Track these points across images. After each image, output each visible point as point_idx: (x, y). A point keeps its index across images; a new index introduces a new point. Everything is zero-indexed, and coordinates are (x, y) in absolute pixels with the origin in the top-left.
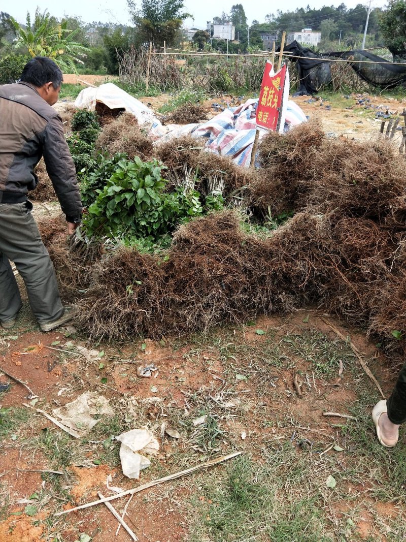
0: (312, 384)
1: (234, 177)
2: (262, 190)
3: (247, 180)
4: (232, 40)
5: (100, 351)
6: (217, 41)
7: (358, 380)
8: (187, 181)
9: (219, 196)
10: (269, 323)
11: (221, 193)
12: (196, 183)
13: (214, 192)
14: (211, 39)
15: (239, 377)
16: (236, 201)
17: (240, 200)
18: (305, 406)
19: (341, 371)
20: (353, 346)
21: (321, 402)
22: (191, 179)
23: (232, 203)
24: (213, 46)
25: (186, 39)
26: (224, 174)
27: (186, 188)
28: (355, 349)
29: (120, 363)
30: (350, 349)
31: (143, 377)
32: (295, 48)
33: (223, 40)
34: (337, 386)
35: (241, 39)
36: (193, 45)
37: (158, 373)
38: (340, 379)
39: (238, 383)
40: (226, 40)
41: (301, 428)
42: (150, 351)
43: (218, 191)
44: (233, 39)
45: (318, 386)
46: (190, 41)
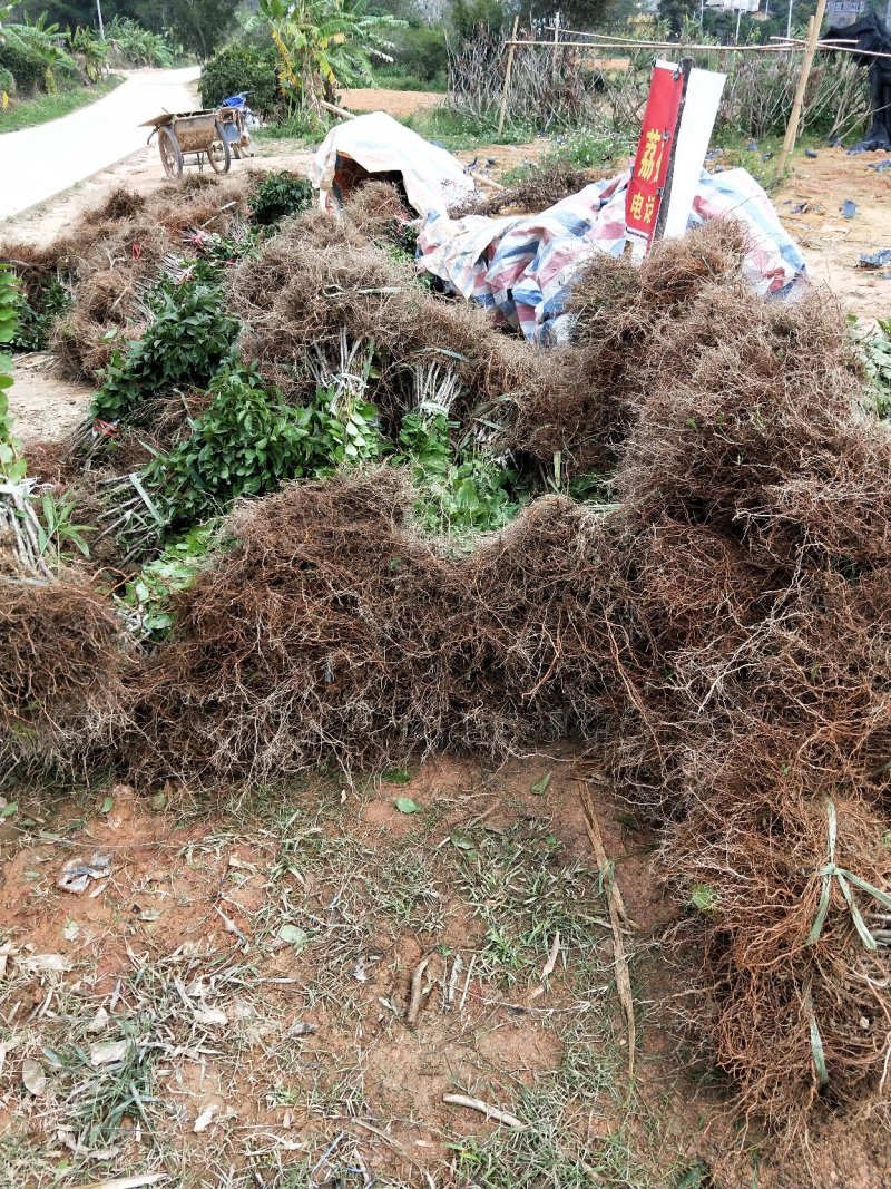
0: (458, 992)
1: (483, 369)
2: (545, 411)
3: (514, 381)
4: (753, 10)
5: (9, 801)
6: (715, 13)
7: (585, 1006)
8: (343, 375)
9: (438, 416)
10: (444, 781)
11: (447, 410)
12: (371, 381)
13: (425, 405)
14: (702, 8)
15: (289, 934)
16: (481, 433)
17: (493, 430)
18: (412, 1058)
19: (548, 969)
20: (616, 892)
21: (459, 1053)
22: (356, 369)
23: (473, 434)
24: (705, 25)
25: (643, 11)
26: (457, 360)
27: (339, 393)
28: (617, 903)
29: (34, 840)
30: (604, 900)
31: (65, 891)
32: (870, 31)
33: (730, 12)
34: (520, 1011)
35: (773, 8)
36: (656, 24)
37: (104, 886)
38: (540, 991)
39: (276, 952)
40: (737, 10)
41: (367, 1126)
42: (120, 820)
43: (436, 402)
44: (755, 7)
45: (470, 1002)
46: (651, 13)
